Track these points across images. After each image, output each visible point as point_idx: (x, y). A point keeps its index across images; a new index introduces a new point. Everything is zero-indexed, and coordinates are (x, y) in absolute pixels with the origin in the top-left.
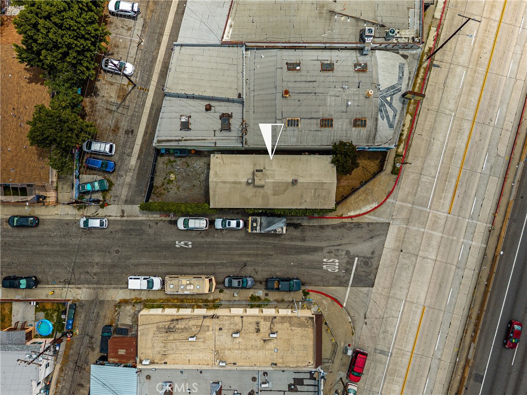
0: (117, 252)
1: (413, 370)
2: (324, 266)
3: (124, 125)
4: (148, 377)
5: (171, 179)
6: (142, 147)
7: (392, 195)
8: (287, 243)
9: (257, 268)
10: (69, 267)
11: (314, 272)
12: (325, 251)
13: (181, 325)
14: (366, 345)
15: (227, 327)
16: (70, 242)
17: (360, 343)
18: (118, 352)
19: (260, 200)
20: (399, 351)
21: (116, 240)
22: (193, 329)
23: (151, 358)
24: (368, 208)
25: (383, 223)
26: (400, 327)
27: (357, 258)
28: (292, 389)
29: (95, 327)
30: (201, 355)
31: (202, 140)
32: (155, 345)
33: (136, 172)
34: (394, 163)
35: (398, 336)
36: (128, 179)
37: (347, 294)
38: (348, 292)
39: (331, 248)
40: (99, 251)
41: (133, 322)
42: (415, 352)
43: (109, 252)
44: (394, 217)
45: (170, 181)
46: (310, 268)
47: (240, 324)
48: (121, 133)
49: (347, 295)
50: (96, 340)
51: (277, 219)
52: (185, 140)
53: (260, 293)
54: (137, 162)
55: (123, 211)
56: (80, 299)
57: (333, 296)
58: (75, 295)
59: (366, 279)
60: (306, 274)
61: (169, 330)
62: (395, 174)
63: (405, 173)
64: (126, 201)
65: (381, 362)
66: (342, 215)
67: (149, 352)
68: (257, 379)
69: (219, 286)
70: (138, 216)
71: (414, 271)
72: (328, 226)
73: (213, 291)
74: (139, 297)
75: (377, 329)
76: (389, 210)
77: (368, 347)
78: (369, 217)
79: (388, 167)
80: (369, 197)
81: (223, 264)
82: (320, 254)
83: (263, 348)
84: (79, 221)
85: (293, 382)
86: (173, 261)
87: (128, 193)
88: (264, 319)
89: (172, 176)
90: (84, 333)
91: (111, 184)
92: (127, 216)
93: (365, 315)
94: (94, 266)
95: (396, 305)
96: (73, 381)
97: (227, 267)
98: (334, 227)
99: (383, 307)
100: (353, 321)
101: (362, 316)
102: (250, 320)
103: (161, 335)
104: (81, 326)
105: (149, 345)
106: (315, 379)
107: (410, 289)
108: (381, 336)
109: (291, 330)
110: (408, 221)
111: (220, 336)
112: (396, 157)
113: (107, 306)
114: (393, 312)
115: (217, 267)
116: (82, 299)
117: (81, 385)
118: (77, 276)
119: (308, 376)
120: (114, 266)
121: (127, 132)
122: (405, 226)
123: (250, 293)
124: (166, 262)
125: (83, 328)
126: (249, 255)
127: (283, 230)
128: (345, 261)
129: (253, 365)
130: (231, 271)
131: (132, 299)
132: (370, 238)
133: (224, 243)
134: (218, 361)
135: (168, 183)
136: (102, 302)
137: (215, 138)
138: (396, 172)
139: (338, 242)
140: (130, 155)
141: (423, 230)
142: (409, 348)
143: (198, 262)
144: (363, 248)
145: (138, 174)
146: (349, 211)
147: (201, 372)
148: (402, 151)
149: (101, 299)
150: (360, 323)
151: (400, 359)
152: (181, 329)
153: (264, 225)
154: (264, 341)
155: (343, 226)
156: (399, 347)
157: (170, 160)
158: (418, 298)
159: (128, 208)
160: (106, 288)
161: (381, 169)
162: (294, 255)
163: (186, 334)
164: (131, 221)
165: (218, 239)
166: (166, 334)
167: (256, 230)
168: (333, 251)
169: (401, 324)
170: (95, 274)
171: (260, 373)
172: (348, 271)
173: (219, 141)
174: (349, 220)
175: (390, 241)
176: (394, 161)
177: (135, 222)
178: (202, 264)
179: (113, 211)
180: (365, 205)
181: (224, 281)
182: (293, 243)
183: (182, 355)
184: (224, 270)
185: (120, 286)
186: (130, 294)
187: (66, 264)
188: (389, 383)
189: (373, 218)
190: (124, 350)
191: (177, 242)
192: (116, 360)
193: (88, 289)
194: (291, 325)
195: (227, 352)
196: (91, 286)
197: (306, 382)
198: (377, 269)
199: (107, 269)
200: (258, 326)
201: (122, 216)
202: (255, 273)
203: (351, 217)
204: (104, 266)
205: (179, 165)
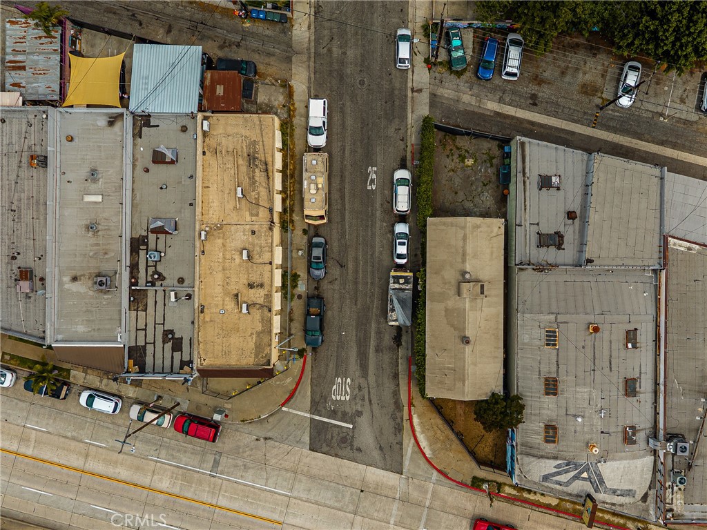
0: (362, 83)
1: (191, 507)
2: (340, 380)
3: (545, 92)
4: (184, 129)
5: (466, 160)
6: (513, 118)
7: (442, 478)
8: (373, 325)
9: (337, 283)
10: (341, 12)
11: (331, 366)
12: (362, 381)
13: (259, 175)
14: (226, 440)
15: (256, 241)
16: (375, 15)
17: (229, 431)
18: (219, 84)
19: (438, 290)
20: (219, 487)
21: (379, 80)
22: (253, 194)
23: (212, 132)
24: (424, 443)
25: (401, 464)
26: (252, 489)
27: (351, 426)
28: (167, 335)
29: (254, 51)
30: (216, 204)
31: (525, 206)
32: (230, 138)
33: (476, 110)
34: (488, 481)
35: (240, 486)
36: (466, 98)
37: (301, 412)
38: (302, 414)
39: (366, 390)
40: (362, 56)
41: (261, 104)
42: (217, 510)
43: (361, 71)
44: (410, 480)
45: (462, 158)
46: (337, 359)
47: (261, 261)
48: (533, 88)
49: (299, 413)
50: (235, 52)
51: (409, 313)
52: (524, 182)
53: (302, 288)
54: (491, 111)
55: (420, 91)
56: (294, 28)
57: (297, 392)
58: (300, 21)
59: (322, 440)
60: (329, 353)
61: (252, 158)
62: (472, 482)
63: (474, 497)
64: (435, 95)
65: (202, 461)
66: (414, 406)
67: (220, 130)
68: (182, 285)
69: (312, 228)
70: (412, 112)
71: (333, 508)
72: (398, 385)
73: (306, 221)
74: (296, 113)
75: (250, 456)
76: (421, 473)
77: (226, 442)
78: (411, 445)
79: (482, 473)
80: (439, 445)
81: (343, 234)
82: (358, 373)
83: (226, 293)
84: (406, 27)
85: (176, 336)
86: (348, 162)
87: (447, 98)
88: (267, 295)
89: (470, 162)
90: (245, 34)
91: (459, 74)
92: (412, 97)
93: (270, 438)
94: (341, 48)
95: (285, 483)
96: (175, 17)
97: (339, 240)
98: (396, 394)
99: (281, 464)
100: (261, 421)
101: (269, 435)
102: (267, 275)
103: (245, 147)
104: (255, 30)
105: (230, 130)
106: (181, 368)
107: (307, 504)
108: (240, 463)
109: (252, 334)
110: (405, 500)
111: (244, 231)
112: (497, 483)
113: (283, 68)
114: (274, 478)
115: (340, 226)
116: (294, 32)
117: (169, 31)
118: (327, 24)
119: (186, 358)
120: (341, 77)
121: (534, 97)
122: (398, 496)
123: (302, 273)
124: (347, 153)
125: (252, 33)
126: (356, 271)
127: (393, 321)
128: (348, 410)
129: (202, 279)
130: (335, 246)
131: (293, 104)
132: (380, 446)
133: (373, 235)
134: (207, 229)
135: (460, 156)
136: (289, 60)
137: (528, 225)
138: (476, 484)
139: (374, 400)
140: (501, 101)
141: (392, 522)
142: (223, 502)
143: (346, 199)
144: (366, 437)
145: (474, 113)
146: (419, 416)
147: (191, 205)
148: (506, 491)
149: (293, 59)
150: (258, 431)
151: (207, 489)
152: (253, 176)
153: (401, 294)
154: (237, 295)
155: (398, 406)
156: (224, 487)
157: (494, 158)
158: (295, 515)
159: (424, 97)
160: (309, 67)
161: (481, 462)
162: (357, 335)
163: (246, 182)
164: (406, 103)
165: (380, 225)
166: (246, 155)
167: (394, 283)
168: (362, 393)
169: (256, 491)
170: (330, 50)
171: (190, 289)
172: (333, 414)
173: (523, 230)
174: (406, 416)
175: (376, 475)
176: (492, 481)
177: (403, 108)
178: (343, 204)
179: (421, 76)
180: (428, 439)
181: (320, 236)
182: (373, 335)
183: (216, 178)
184: (335, 236)
185: (312, 86)
186: (301, 101)
187: (345, 9)
188: (173, 473)
189: (410, 450)
190: (222, 94)
191: (376, 169)
192: (208, 82)
193: (307, 39)
194: (258, 334)
195: (220, 241)
196: (313, 44)
197: (177, 355)
198: (336, 456)
199: (336, 68)
200: (258, 286)
201: (413, 90)
202: (330, 280)
203: (410, 419)
204: (342, 63)
205: (486, 171)
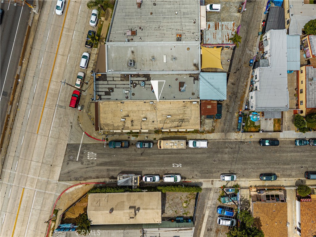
0: (215, 161)
1: (43, 97)
2: (96, 155)
3: (213, 234)
4: (193, 94)
5: (185, 204)
6: (203, 221)
7: (57, 197)
8: (118, 168)
9: (135, 152)
10: (242, 151)
11: (101, 151)
12: (95, 164)
13: (176, 124)
15: (150, 123)
16: (241, 165)
17: (75, 111)
18: (212, 107)
19: (132, 198)
20: (51, 108)
21: (216, 167)
22: (169, 121)
23: (192, 105)
24: (71, 190)
25: (63, 181)
26: (51, 121)
27: (77, 160)
28: (111, 89)
29: (226, 117)
30: (164, 107)
31: (167, 231)
32: (190, 112)
33: (205, 207)
34: (56, 216)
35: (52, 116)
36: (210, 202)
37: (83, 140)
38: (82, 140)
39: (92, 166)
40: (225, 161)
41: (204, 121)
42: (42, 108)
43: (219, 160)
44: (56, 184)
45: (186, 202)
46: (104, 153)
47: (142, 125)
48: (214, 229)
49: (82, 139)
50: (225, 110)
51: (123, 185)
52: (176, 230)
53: (132, 138)
54: (205, 213)
55: (212, 184)
56: (235, 133)
57: (90, 138)
58: (238, 135)
59: (72, 148)
60: (106, 150)
61: (182, 120)
62: (56, 210)
63: (50, 211)
64: (211, 190)
65: (62, 101)
66: (86, 185)
67: (193, 108)
68: (131, 95)
69: (156, 142)
70: (204, 181)
71: (44, 154)
72: (94, 178)
73: (159, 141)
74: (201, 135)
75: (65, 120)
76: (59, 189)
77: (70, 110)
78: (70, 184)
79: (60, 213)
80: (70, 196)
81: (154, 154)
82: (98, 162)
83: (129, 112)
84: (237, 178)
85: (111, 93)
86: (183, 155)
87: (209, 195)
88: (129, 128)
89: (185, 205)
90: (232, 114)
91: (219, 200)
92: (209, 181)
93: (72, 128)
94: (228, 152)
95: (54, 134)
96: (238, 86)
97: (152, 153)
98: (91, 178)
99: (61, 132)
100: (78, 124)
101: (73, 127)
102: (137, 127)
103: (187, 118)
104: (234, 118)
105: (193, 112)
106: (98, 95)
107: (46, 144)
108: (62, 116)
109: (113, 122)
110: (48, 183)
111: (154, 118)
112: (56, 220)
113: (219, 129)
114: (56, 130)
115: (158, 153)
116: (234, 133)
117: (233, 84)
118: (237, 146)
119: (102, 97)
120: (217, 152)
121: (211, 230)
122: (50, 180)
123: (139, 138)
124: (187, 155)
126: (140, 160)
127: (119, 178)
128: (84, 159)
129: (134, 102)
130: (150, 151)
131: (206, 133)
132: (70, 172)
133: (154, 166)
134: (154, 104)
135: (187, 201)
136: (223, 131)
137: (159, 232)
138: (56, 212)
139: (88, 169)
140: (209, 216)
141: (39, 178)
142: (46, 110)
143: (169, 155)
144: (73, 166)
145: (204, 206)
146: (82, 187)
147: (163, 98)
148: (52, 224)
149: (223, 133)
150: (75, 123)
151: (51, 103)
152: (175, 121)
153: (130, 181)
154: (128, 116)
155: (86, 179)
156: (52, 110)
157: (186, 215)
158: (41, 139)
159: (210, 186)
160: (220, 139)
161: (64, 215)
162: (114, 161)
163: (173, 118)
164: (207, 178)
165: (158, 169)
166: (184, 118)
167: (135, 178)
168: (91, 164)
169: (50, 123)
170: (227, 148)
171: (130, 98)
172: (82, 153)
173: (157, 231)
174: (82, 182)
175: (58, 171)
176: (56, 218)
177: (205, 178)
178: (166, 154)
179: (218, 184)
180: (73, 191)
181: (153, 146)
182: (114, 168)
183: (174, 107)
184: (154, 151)
185: (213, 141)
186: (206, 136)
187: (244, 153)
188: (57, 90)
189: (68, 184)
190: (208, 108)
191: (181, 166)
192: (212, 102)
193: (231, 138)
194: (113, 125)
195: (149, 109)
196: (229, 141)
197: (103, 93)
198: (65, 155)
199: (220, 150)
200: (132, 124)
201: (212, 181)
202: (136, 150)
203: (81, 184)
204: (222, 152)
205: (181, 212)
